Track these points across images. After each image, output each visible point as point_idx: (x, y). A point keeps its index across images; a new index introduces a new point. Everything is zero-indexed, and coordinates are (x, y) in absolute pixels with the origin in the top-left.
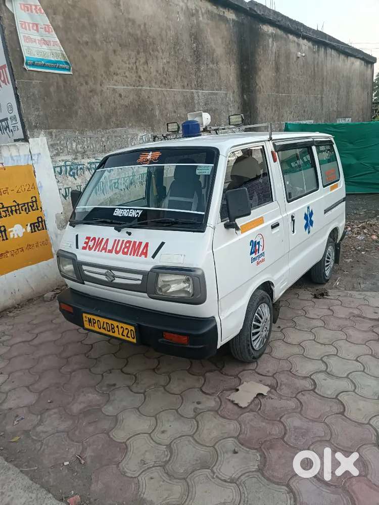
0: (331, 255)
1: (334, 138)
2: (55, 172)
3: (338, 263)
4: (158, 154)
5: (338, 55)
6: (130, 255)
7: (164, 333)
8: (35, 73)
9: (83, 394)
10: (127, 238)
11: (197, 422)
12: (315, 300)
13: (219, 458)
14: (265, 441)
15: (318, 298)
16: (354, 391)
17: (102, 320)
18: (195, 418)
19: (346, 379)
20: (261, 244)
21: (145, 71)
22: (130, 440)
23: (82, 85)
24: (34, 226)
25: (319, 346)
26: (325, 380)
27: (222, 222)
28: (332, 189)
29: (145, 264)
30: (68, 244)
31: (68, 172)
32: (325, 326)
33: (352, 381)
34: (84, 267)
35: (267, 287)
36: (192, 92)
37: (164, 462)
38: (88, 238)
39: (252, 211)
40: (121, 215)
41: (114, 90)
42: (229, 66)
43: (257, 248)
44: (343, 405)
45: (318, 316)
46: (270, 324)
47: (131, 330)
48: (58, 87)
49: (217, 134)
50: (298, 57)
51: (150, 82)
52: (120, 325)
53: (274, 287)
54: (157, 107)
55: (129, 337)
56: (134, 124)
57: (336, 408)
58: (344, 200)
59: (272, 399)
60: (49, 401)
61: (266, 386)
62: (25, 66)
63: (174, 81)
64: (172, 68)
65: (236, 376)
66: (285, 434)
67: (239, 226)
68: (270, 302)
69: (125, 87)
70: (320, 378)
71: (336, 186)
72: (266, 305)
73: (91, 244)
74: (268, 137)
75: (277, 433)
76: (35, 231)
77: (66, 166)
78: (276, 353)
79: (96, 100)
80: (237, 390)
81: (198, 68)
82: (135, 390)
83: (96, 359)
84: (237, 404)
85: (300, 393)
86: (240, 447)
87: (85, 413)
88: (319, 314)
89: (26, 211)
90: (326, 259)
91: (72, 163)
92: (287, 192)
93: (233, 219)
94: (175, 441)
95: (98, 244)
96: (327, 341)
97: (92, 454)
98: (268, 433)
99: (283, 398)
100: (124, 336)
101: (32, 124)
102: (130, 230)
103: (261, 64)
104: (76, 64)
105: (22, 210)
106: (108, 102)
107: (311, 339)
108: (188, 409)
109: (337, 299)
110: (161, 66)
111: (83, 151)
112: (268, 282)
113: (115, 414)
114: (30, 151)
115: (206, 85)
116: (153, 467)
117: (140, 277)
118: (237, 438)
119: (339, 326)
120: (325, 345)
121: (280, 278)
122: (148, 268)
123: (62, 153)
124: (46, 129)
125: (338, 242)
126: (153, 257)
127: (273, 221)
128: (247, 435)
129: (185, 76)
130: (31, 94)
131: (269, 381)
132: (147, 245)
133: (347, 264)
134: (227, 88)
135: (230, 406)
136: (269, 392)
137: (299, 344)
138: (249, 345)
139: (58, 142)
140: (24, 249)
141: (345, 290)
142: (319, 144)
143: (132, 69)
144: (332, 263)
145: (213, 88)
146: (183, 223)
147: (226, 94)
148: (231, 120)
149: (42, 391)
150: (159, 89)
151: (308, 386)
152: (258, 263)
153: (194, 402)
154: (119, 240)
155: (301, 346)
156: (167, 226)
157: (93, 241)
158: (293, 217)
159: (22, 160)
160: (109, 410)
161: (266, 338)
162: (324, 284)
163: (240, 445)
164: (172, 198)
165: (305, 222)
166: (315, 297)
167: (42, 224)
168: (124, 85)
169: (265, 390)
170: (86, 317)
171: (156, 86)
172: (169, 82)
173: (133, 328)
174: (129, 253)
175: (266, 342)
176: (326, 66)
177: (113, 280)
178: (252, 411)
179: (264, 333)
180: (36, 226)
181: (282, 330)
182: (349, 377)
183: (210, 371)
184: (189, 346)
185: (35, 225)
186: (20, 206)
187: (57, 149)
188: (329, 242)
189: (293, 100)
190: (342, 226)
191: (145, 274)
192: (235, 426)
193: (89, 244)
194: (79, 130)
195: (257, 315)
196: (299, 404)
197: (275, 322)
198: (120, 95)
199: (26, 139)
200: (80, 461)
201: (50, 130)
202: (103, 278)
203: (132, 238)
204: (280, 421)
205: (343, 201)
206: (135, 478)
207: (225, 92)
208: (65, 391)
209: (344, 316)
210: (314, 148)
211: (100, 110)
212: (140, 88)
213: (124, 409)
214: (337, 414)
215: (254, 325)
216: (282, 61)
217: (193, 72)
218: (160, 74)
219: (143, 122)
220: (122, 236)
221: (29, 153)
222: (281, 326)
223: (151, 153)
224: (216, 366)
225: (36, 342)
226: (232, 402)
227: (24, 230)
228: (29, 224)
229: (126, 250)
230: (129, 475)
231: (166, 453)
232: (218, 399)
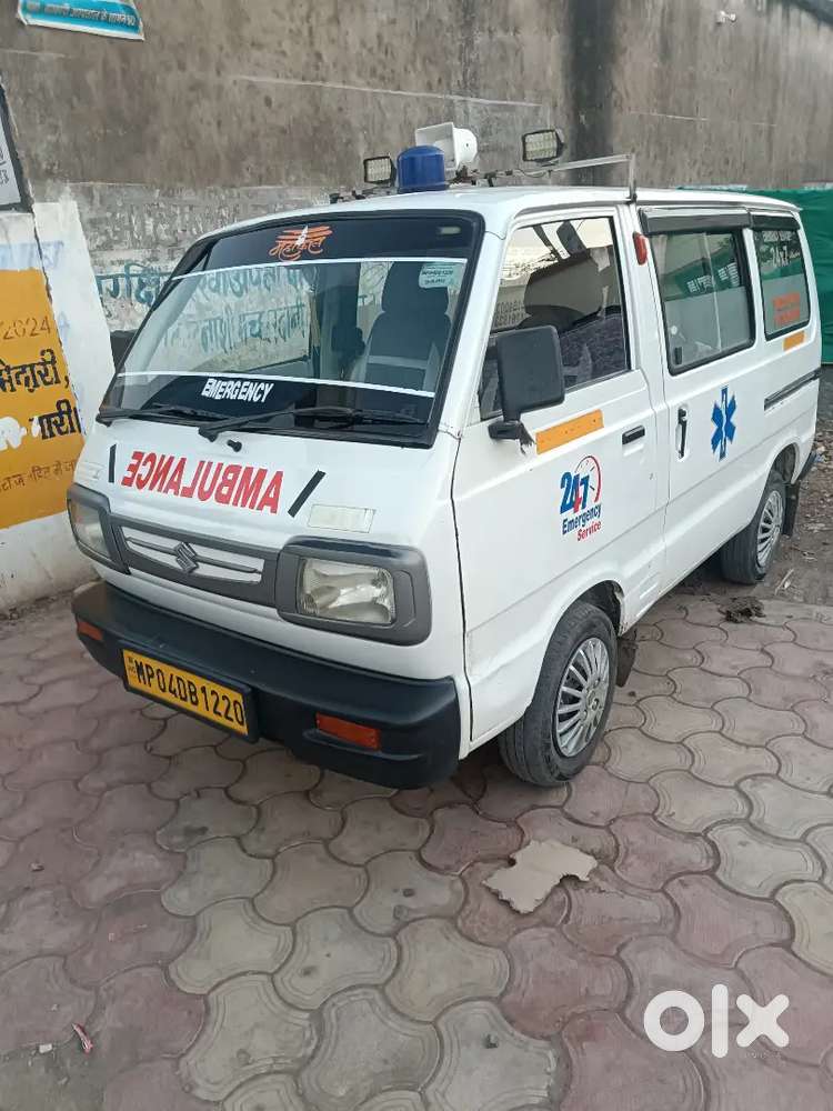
0: (775, 514)
1: (801, 213)
2: (100, 289)
3: (790, 535)
4: (324, 231)
5: (815, 25)
6: (235, 504)
7: (318, 715)
8: (45, 34)
9: (120, 850)
10: (228, 458)
11: (400, 948)
12: (729, 626)
13: (446, 1059)
14: (575, 1016)
15: (736, 622)
16: (820, 881)
17: (168, 670)
18: (394, 935)
19: (799, 847)
20: (593, 482)
21: (333, 41)
22: (218, 990)
23: (169, 69)
24: (49, 422)
25: (731, 750)
26: (743, 844)
27: (482, 420)
28: (789, 344)
29: (271, 530)
30: (92, 469)
31: (133, 291)
32: (751, 693)
33: (815, 852)
34: (127, 532)
35: (605, 596)
36: (452, 101)
37: (298, 1060)
38: (138, 455)
39: (567, 396)
40: (218, 397)
41: (251, 86)
42: (545, 39)
43: (581, 495)
44: (790, 920)
45: (735, 667)
46: (609, 688)
47: (236, 702)
48: (107, 73)
49: (491, 185)
50: (719, 24)
51: (345, 70)
52: (210, 686)
53: (623, 595)
54: (361, 136)
55: (231, 720)
56: (303, 175)
57: (770, 929)
58: (816, 375)
59: (601, 892)
60: (35, 867)
61: (588, 854)
62: (20, 14)
63: (406, 70)
64: (402, 35)
65: (513, 823)
66: (629, 997)
67: (532, 433)
68: (609, 631)
69: (282, 81)
70: (729, 838)
71: (800, 339)
72: (600, 644)
73: (143, 471)
74: (627, 194)
75: (609, 992)
76: (52, 435)
77: (128, 276)
78: (620, 764)
79: (205, 110)
80: (512, 862)
81: (467, 39)
82: (252, 846)
83: (169, 758)
84: (507, 903)
85: (676, 881)
86: (506, 1030)
87: (120, 904)
88: (734, 663)
89: (27, 384)
90: (762, 524)
91: (145, 269)
92: (671, 350)
93: (513, 413)
94: (335, 1000)
95: (162, 473)
96: (754, 737)
97: (119, 1025)
98: (582, 990)
99: (629, 890)
100: (220, 714)
101: (40, 165)
102: (237, 437)
103: (625, 35)
104: (152, 16)
105: (19, 383)
106: (238, 116)
107: (713, 727)
108: (379, 909)
109: (784, 627)
110: (373, 31)
111: (174, 241)
112: (609, 582)
113: (193, 913)
114: (36, 236)
115: (485, 86)
116: (268, 1074)
117: (259, 564)
118: (498, 1001)
119: (786, 699)
120: (748, 746)
121: (640, 574)
122: (277, 541)
123: (116, 242)
124: (74, 179)
125: (793, 482)
126: (293, 511)
127: (628, 424)
128: (527, 994)
129: (433, 59)
130: (37, 86)
131: (597, 840)
132: (278, 477)
133: (812, 536)
134: (539, 95)
135: (488, 905)
136: (595, 871)
137: (681, 743)
138: (548, 746)
139: (109, 215)
140: (25, 479)
141: (805, 601)
142: (761, 224)
143: (300, 32)
144: (776, 534)
145: (505, 95)
146: (374, 422)
147: (536, 110)
148: (530, 148)
149: (22, 839)
150: (366, 89)
151: (697, 859)
152: (581, 536)
153: (396, 891)
154: (210, 464)
155: (685, 746)
156: (332, 429)
157: (149, 464)
158: (682, 414)
159: (16, 258)
160: (179, 899)
161: (595, 725)
162: (752, 585)
163: (506, 1023)
164: (374, 359)
165: (714, 427)
166: (729, 618)
167: (70, 418)
168: (278, 76)
169: (582, 866)
170: (131, 659)
171: (361, 81)
172: (393, 71)
173: (239, 698)
174: (232, 499)
175: (597, 737)
176: (787, 49)
177: (195, 568)
178: (545, 923)
179: (591, 716)
180: (55, 423)
181: (639, 701)
182: (809, 839)
183: (450, 805)
184: (381, 755)
185: (53, 419)
186: (13, 373)
187: (106, 233)
188: (771, 482)
189: (700, 131)
190: (807, 442)
191: (272, 559)
192: (497, 965)
193: (138, 472)
194: (161, 187)
195: (572, 668)
196: (671, 908)
197: (621, 683)
198: (268, 102)
199: (25, 205)
200: (81, 1044)
201: (88, 184)
202: (171, 561)
203: (242, 460)
204: (617, 958)
205: (814, 378)
206: (217, 1103)
207: (532, 105)
208: (78, 840)
209: (798, 672)
210: (748, 235)
211: (216, 137)
212: (319, 83)
213: (218, 900)
214: (772, 945)
215: (565, 695)
216: (679, 30)
217: (454, 48)
218: (370, 50)
219: (326, 173)
220: (217, 452)
221: (34, 241)
222: (637, 692)
223: (305, 231)
224: (465, 793)
225: (33, 706)
226: (496, 894)
227: (24, 431)
228: (36, 418)
229: (225, 490)
230: (201, 1093)
231: (308, 1034)
232: (459, 885)
